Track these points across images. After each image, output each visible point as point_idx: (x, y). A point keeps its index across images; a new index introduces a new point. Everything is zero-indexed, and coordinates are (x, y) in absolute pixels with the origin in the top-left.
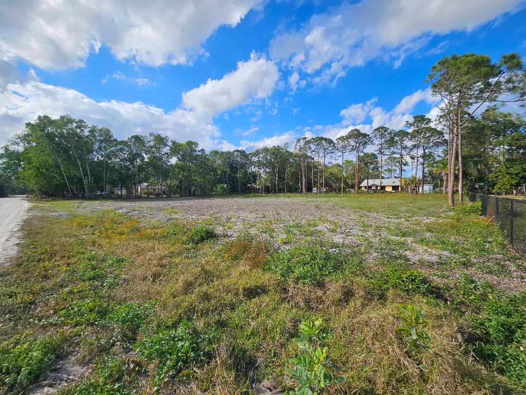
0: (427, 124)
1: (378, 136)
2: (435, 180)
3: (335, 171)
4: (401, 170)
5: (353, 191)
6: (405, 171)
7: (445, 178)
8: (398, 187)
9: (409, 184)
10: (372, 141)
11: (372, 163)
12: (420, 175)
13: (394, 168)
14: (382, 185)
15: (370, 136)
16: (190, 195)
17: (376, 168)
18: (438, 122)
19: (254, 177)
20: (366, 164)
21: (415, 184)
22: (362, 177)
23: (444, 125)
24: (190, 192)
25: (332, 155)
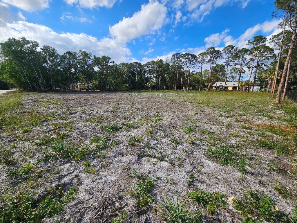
0: (263, 42)
1: (227, 52)
2: (262, 83)
3: (198, 76)
4: (240, 76)
5: (207, 89)
6: (242, 77)
7: (270, 82)
8: (236, 87)
9: (244, 86)
10: (222, 56)
11: (220, 71)
12: (252, 80)
13: (236, 75)
14: (226, 86)
15: (221, 53)
16: (105, 91)
17: (223, 75)
18: (272, 40)
19: (147, 79)
20: (217, 72)
21: (248, 85)
22: (214, 81)
23: (276, 43)
24: (105, 88)
25: (195, 65)
